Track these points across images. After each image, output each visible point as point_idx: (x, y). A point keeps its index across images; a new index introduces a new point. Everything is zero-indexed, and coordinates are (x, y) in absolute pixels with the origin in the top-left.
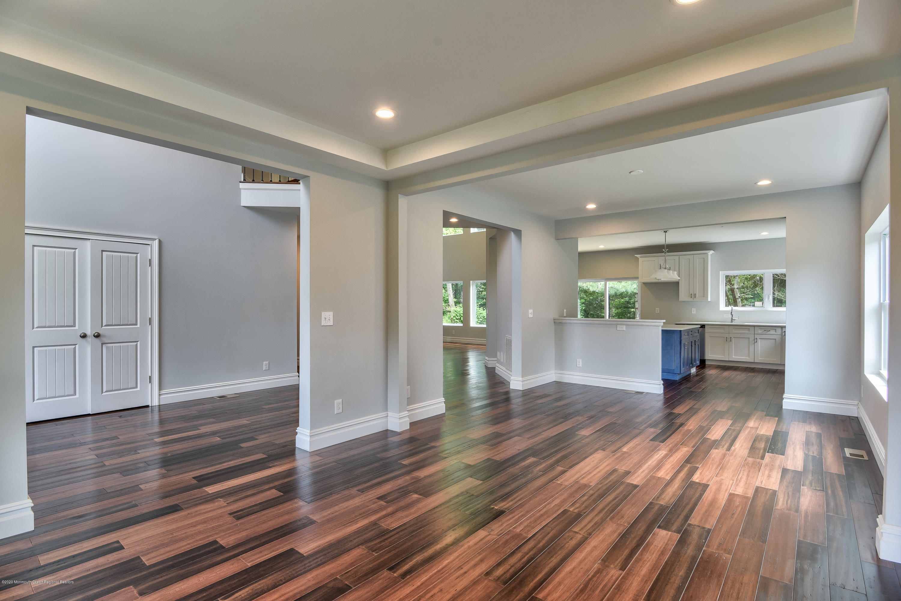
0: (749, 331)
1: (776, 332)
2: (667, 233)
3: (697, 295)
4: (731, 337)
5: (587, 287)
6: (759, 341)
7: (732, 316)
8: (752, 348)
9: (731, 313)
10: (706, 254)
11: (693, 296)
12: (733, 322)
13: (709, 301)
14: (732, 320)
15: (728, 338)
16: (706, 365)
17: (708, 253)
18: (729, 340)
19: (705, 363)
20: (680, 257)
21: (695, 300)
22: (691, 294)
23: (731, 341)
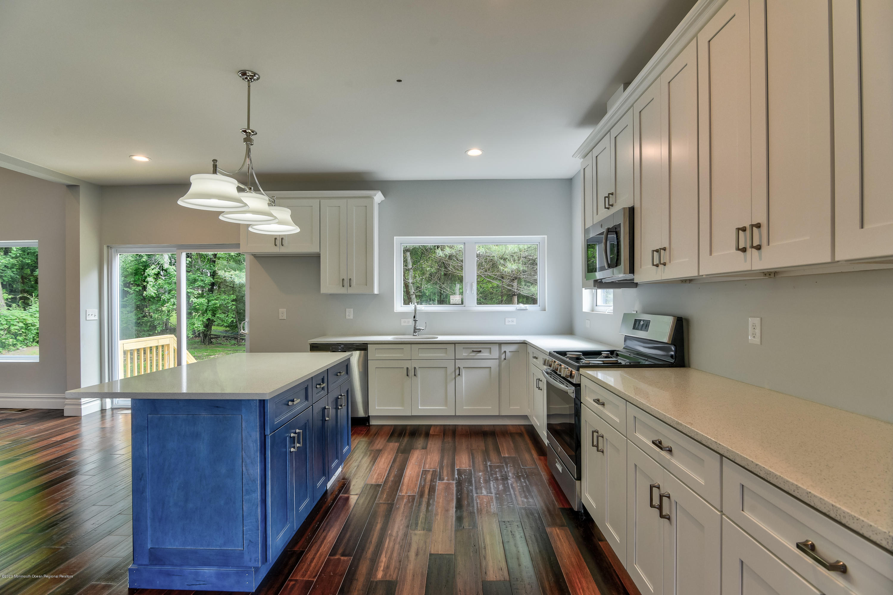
0: (446, 353)
1: (490, 353)
2: (253, 83)
3: (354, 283)
4: (415, 368)
5: (231, 278)
6: (463, 372)
7: (415, 323)
8: (451, 386)
9: (414, 317)
10: (370, 198)
11: (346, 283)
12: (417, 333)
13: (375, 293)
14: (415, 332)
15: (410, 368)
16: (371, 427)
17: (374, 197)
18: (412, 373)
19: (369, 423)
20: (322, 201)
21: (351, 291)
22: (343, 280)
23: (415, 375)
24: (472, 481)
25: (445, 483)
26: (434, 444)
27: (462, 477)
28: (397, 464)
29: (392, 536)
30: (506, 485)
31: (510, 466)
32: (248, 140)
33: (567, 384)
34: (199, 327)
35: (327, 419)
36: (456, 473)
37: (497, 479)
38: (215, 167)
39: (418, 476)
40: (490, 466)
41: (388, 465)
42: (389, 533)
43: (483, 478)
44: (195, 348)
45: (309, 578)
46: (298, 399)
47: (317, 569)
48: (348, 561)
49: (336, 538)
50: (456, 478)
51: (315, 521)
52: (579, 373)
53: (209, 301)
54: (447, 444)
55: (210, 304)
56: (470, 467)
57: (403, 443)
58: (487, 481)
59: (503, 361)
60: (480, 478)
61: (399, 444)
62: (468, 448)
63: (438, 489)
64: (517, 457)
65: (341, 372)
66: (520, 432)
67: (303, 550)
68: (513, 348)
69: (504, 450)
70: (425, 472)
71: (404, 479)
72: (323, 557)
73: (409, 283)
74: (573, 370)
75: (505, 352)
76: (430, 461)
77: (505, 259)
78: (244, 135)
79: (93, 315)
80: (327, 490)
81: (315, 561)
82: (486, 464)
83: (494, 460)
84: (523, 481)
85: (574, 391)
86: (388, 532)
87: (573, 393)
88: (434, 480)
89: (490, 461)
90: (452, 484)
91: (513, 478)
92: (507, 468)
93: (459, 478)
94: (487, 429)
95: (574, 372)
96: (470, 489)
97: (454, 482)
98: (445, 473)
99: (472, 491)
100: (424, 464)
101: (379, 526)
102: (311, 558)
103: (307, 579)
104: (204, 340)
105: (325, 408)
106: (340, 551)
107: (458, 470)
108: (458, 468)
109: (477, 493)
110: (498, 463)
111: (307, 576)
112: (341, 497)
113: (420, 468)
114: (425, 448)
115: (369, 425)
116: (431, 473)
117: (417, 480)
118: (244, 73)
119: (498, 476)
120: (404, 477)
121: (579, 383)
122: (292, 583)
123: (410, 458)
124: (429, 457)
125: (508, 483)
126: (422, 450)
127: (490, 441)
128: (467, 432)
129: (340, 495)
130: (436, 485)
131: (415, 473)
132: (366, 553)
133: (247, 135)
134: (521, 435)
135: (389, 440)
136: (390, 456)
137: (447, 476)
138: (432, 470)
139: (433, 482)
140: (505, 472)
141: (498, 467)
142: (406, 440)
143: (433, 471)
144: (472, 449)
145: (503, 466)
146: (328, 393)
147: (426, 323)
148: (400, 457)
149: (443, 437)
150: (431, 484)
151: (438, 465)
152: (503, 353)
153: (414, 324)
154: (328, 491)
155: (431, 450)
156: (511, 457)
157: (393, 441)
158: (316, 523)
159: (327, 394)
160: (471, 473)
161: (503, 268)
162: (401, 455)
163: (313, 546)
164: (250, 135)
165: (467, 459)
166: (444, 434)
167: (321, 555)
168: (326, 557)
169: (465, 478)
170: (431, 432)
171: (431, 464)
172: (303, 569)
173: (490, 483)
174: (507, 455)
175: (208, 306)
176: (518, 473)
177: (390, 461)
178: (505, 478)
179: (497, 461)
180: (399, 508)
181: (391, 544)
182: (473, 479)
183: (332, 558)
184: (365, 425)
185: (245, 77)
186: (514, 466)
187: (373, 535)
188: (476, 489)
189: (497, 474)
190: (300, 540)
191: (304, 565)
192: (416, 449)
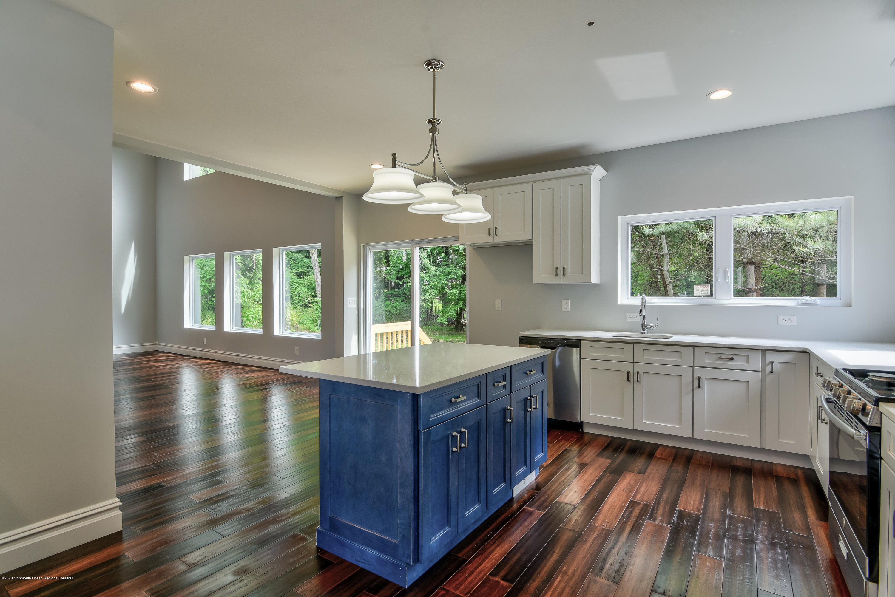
0: (681, 357)
1: (748, 362)
2: (438, 71)
3: (569, 271)
4: (638, 373)
6: (705, 384)
8: (687, 400)
9: (641, 311)
10: (588, 174)
11: (560, 272)
12: (646, 331)
13: (593, 283)
14: (643, 329)
15: (631, 373)
16: (584, 435)
17: (591, 173)
18: (633, 378)
19: (582, 430)
20: (534, 184)
21: (565, 280)
22: (557, 268)
23: (638, 381)
24: (696, 531)
25: (657, 525)
26: (657, 470)
27: (683, 523)
28: (601, 485)
29: (567, 574)
30: (749, 551)
31: (763, 525)
32: (433, 130)
33: (858, 424)
34: (452, 315)
35: (509, 420)
36: (676, 514)
37: (735, 538)
38: (394, 160)
39: (623, 506)
40: (731, 517)
41: (590, 484)
42: (563, 570)
43: (715, 531)
44: (450, 334)
45: (460, 593)
46: (464, 395)
47: (472, 585)
48: (506, 588)
49: (503, 556)
50: (674, 522)
51: (488, 530)
52: (878, 409)
53: (460, 292)
54: (675, 474)
55: (461, 295)
56: (698, 511)
57: (615, 461)
58: (719, 538)
59: (768, 374)
60: (710, 531)
61: (610, 462)
62: (703, 484)
63: (643, 530)
64: (779, 513)
65: (532, 370)
66: (794, 477)
67: (466, 558)
68: (786, 358)
69: (759, 498)
70: (633, 504)
71: (603, 506)
72: (483, 573)
73: (664, 270)
74: (868, 403)
75: (772, 362)
76: (645, 491)
77: (803, 237)
78: (430, 126)
79: (353, 303)
80: (513, 498)
81: (473, 576)
82: (725, 513)
83: (739, 510)
84: (779, 551)
85: (866, 436)
86: (563, 567)
87: (865, 439)
88: (642, 516)
89: (733, 510)
90: (666, 528)
91: (763, 543)
92: (757, 526)
93: (678, 523)
94: (739, 463)
95: (870, 407)
96: (690, 543)
97: (670, 527)
98: (660, 511)
99: (692, 545)
100: (636, 493)
101: (555, 557)
102: (471, 570)
103: (458, 594)
104: (457, 327)
105: (506, 409)
106: (503, 573)
107: (680, 511)
108: (681, 509)
109: (698, 551)
110: (745, 516)
111: (460, 589)
112: (525, 509)
113: (628, 496)
114: (642, 472)
115: (583, 433)
116: (641, 506)
117: (620, 512)
118: (429, 63)
119: (739, 534)
120: (604, 504)
121: (878, 425)
122: (443, 592)
123: (620, 481)
124: (644, 485)
125: (752, 549)
126: (637, 475)
127: (740, 480)
128: (709, 462)
129: (524, 507)
130: (643, 524)
131: (620, 502)
132: (530, 585)
133: (432, 125)
134: (794, 481)
135: (599, 455)
136: (595, 474)
137: (662, 515)
138: (644, 503)
139: (641, 519)
140: (753, 532)
141: (743, 521)
142: (621, 457)
143: (645, 505)
144: (708, 487)
145: (751, 521)
146: (511, 392)
147: (658, 319)
148: (608, 477)
149: (672, 463)
150: (636, 521)
151: (653, 499)
152: (769, 364)
153: (642, 320)
154: (515, 499)
155: (650, 477)
156: (768, 511)
157: (605, 457)
158: (489, 533)
159: (511, 394)
160: (698, 520)
161: (801, 248)
162: (609, 475)
163: (477, 557)
164: (435, 125)
165: (697, 499)
166: (674, 460)
167: (481, 571)
168: (486, 574)
169: (687, 525)
170: (657, 454)
171: (644, 495)
172: (458, 581)
173: (724, 542)
174: (762, 507)
175: (460, 296)
176: (773, 538)
177: (593, 480)
178: (750, 540)
179: (744, 511)
180: (585, 541)
181: (562, 585)
182: (699, 529)
183: (492, 578)
184: (578, 431)
185: (431, 67)
186: (770, 526)
187: (544, 566)
188: (699, 544)
189: (737, 532)
190: (468, 546)
191: (461, 576)
192: (631, 471)
